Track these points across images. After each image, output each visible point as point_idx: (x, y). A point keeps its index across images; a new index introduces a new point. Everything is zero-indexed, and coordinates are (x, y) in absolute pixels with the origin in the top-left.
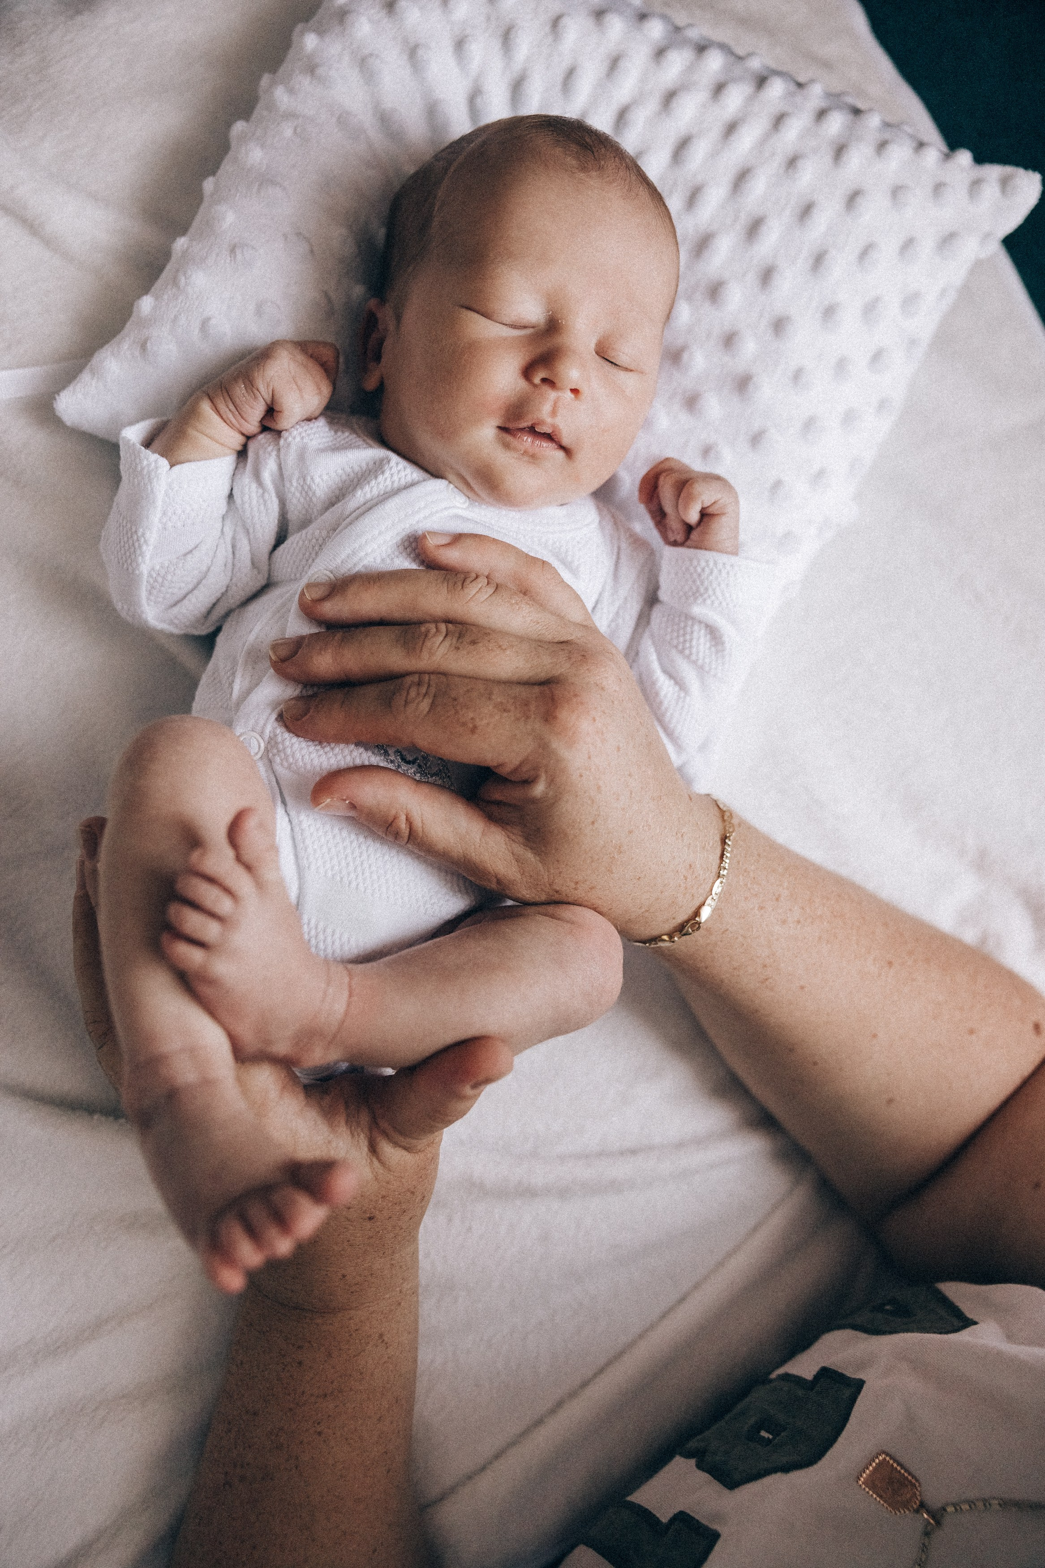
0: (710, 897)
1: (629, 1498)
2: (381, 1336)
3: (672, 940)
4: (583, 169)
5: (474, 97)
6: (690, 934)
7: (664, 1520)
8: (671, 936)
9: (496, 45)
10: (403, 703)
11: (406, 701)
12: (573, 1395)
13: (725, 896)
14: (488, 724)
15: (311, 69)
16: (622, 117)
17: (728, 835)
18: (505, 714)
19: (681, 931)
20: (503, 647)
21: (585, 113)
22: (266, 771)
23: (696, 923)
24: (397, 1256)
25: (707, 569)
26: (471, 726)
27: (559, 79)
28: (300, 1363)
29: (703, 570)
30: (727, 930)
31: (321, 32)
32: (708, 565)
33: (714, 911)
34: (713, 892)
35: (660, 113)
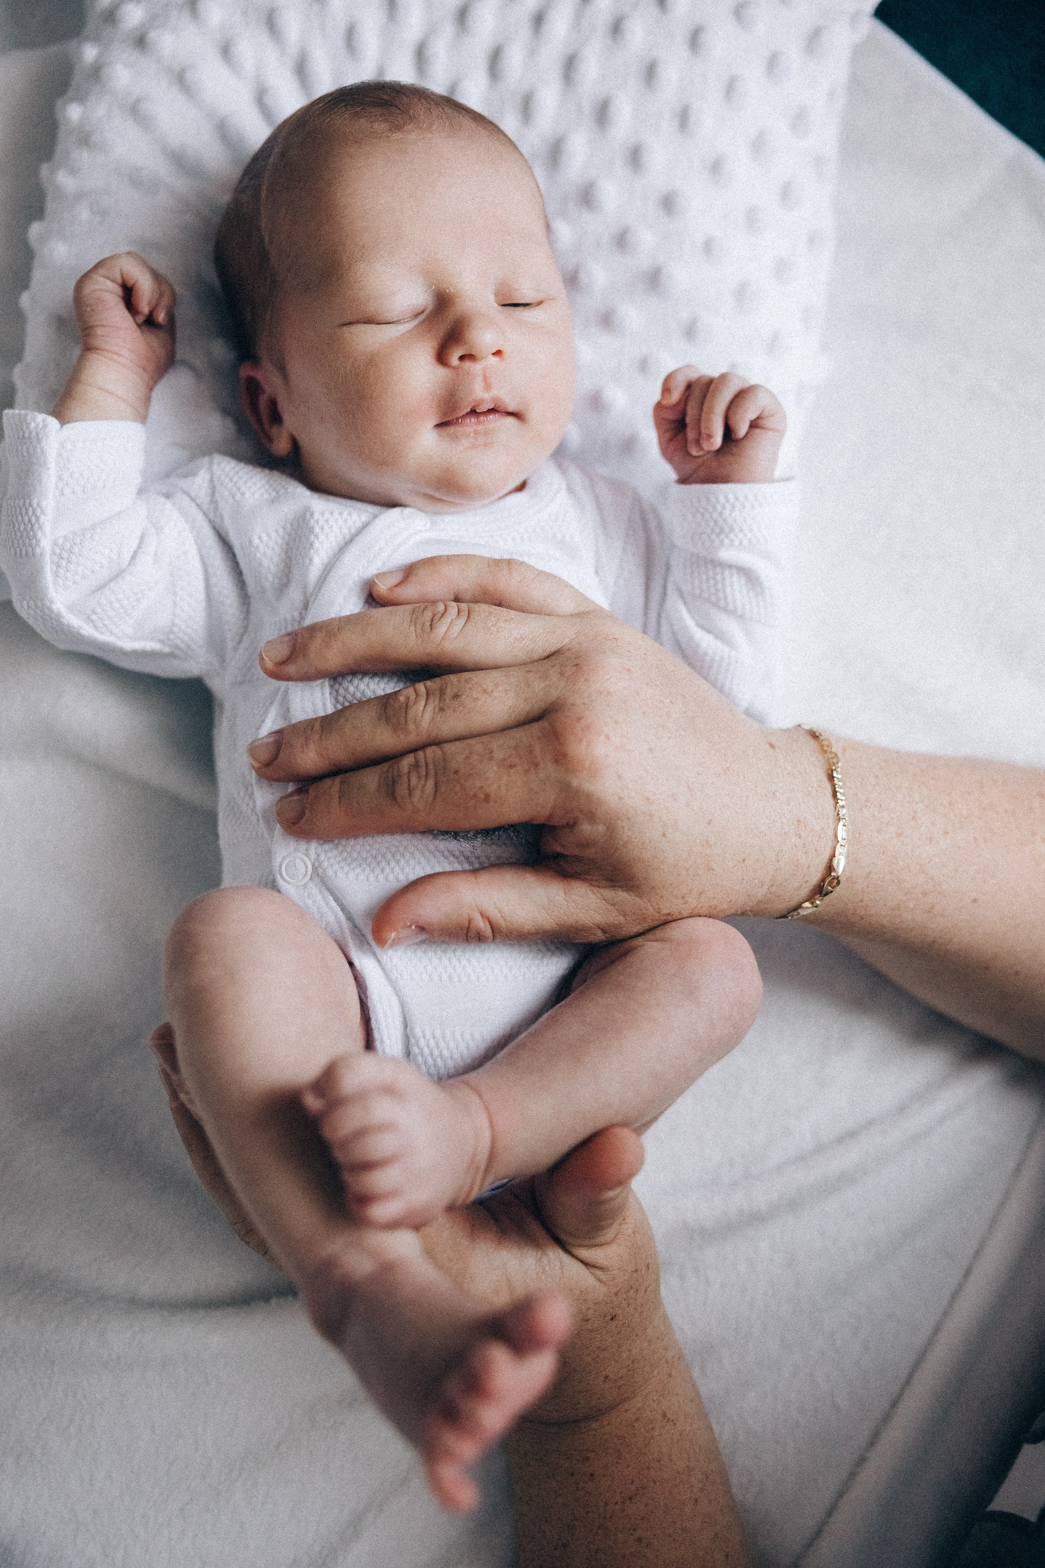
0: (839, 845)
1: (989, 1509)
2: (664, 1415)
3: (815, 905)
4: (397, 128)
5: (261, 98)
6: (832, 892)
7: (1033, 1518)
8: (810, 899)
9: (263, 36)
10: (407, 792)
11: (409, 788)
12: (887, 1418)
13: (855, 839)
14: (499, 787)
15: (85, 140)
16: (421, 56)
17: (833, 768)
18: (512, 771)
19: (820, 893)
20: (489, 690)
21: (381, 71)
22: (320, 891)
23: (833, 879)
24: (649, 1330)
25: (727, 505)
26: (483, 796)
27: (341, 43)
28: (592, 1475)
29: (724, 507)
30: (870, 873)
31: (81, 99)
32: (728, 501)
33: (847, 857)
34: (840, 839)
35: (458, 35)
